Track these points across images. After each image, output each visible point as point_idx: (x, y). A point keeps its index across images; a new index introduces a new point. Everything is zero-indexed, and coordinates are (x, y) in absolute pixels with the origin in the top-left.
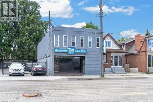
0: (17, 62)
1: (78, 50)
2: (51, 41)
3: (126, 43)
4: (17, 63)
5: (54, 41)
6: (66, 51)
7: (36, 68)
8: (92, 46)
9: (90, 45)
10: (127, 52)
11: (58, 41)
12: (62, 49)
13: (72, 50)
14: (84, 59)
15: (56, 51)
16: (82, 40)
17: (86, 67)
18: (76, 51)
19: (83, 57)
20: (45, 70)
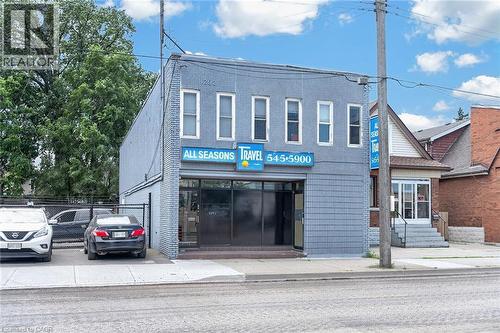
0: (32, 204)
1: (279, 153)
2: (168, 115)
3: (432, 139)
4: (30, 207)
5: (178, 118)
6: (228, 157)
7: (103, 228)
8: (331, 139)
9: (325, 137)
10: (449, 169)
11: (198, 118)
12: (213, 150)
13: (256, 155)
14: (301, 191)
15: (189, 155)
16: (293, 116)
17: (307, 222)
18: (270, 159)
19: (294, 183)
20: (140, 238)
